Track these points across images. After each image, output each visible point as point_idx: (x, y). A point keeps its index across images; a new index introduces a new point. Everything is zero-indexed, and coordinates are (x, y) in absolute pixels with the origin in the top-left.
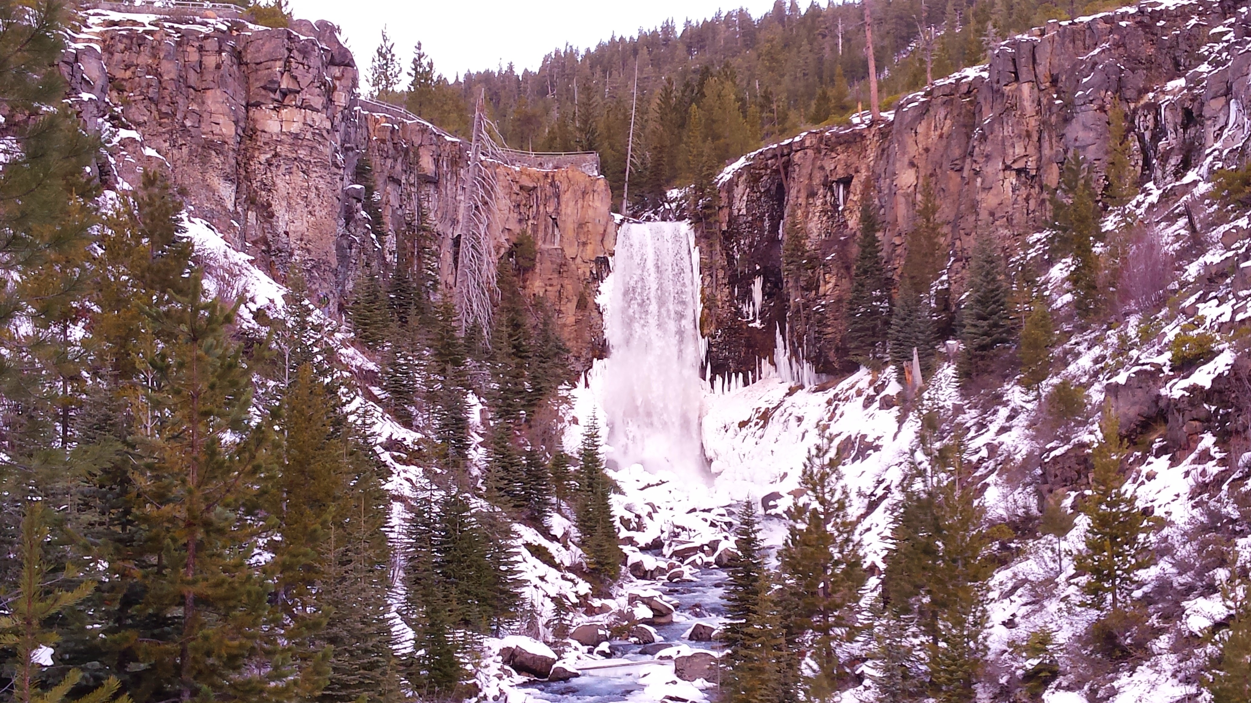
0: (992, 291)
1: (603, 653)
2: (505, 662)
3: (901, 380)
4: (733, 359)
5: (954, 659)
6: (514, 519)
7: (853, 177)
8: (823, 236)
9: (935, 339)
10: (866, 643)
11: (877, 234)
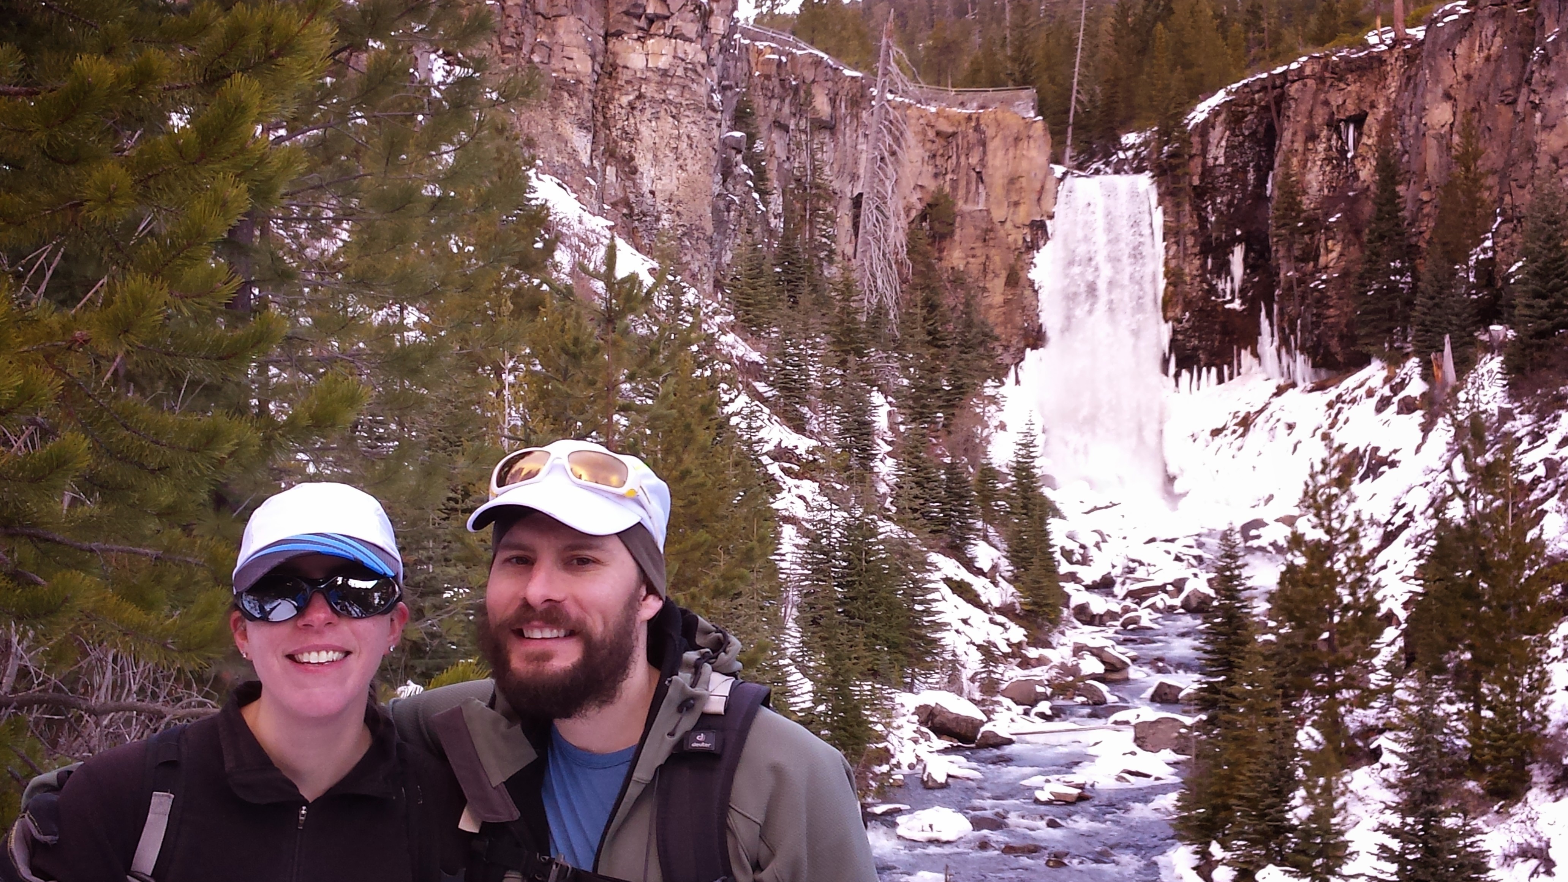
0: (1555, 260)
1: (1042, 715)
2: (921, 723)
3: (1426, 376)
4: (1204, 349)
5: (1502, 732)
6: (931, 548)
7: (1366, 114)
8: (1326, 191)
9: (1474, 323)
10: (1384, 710)
11: (1399, 188)
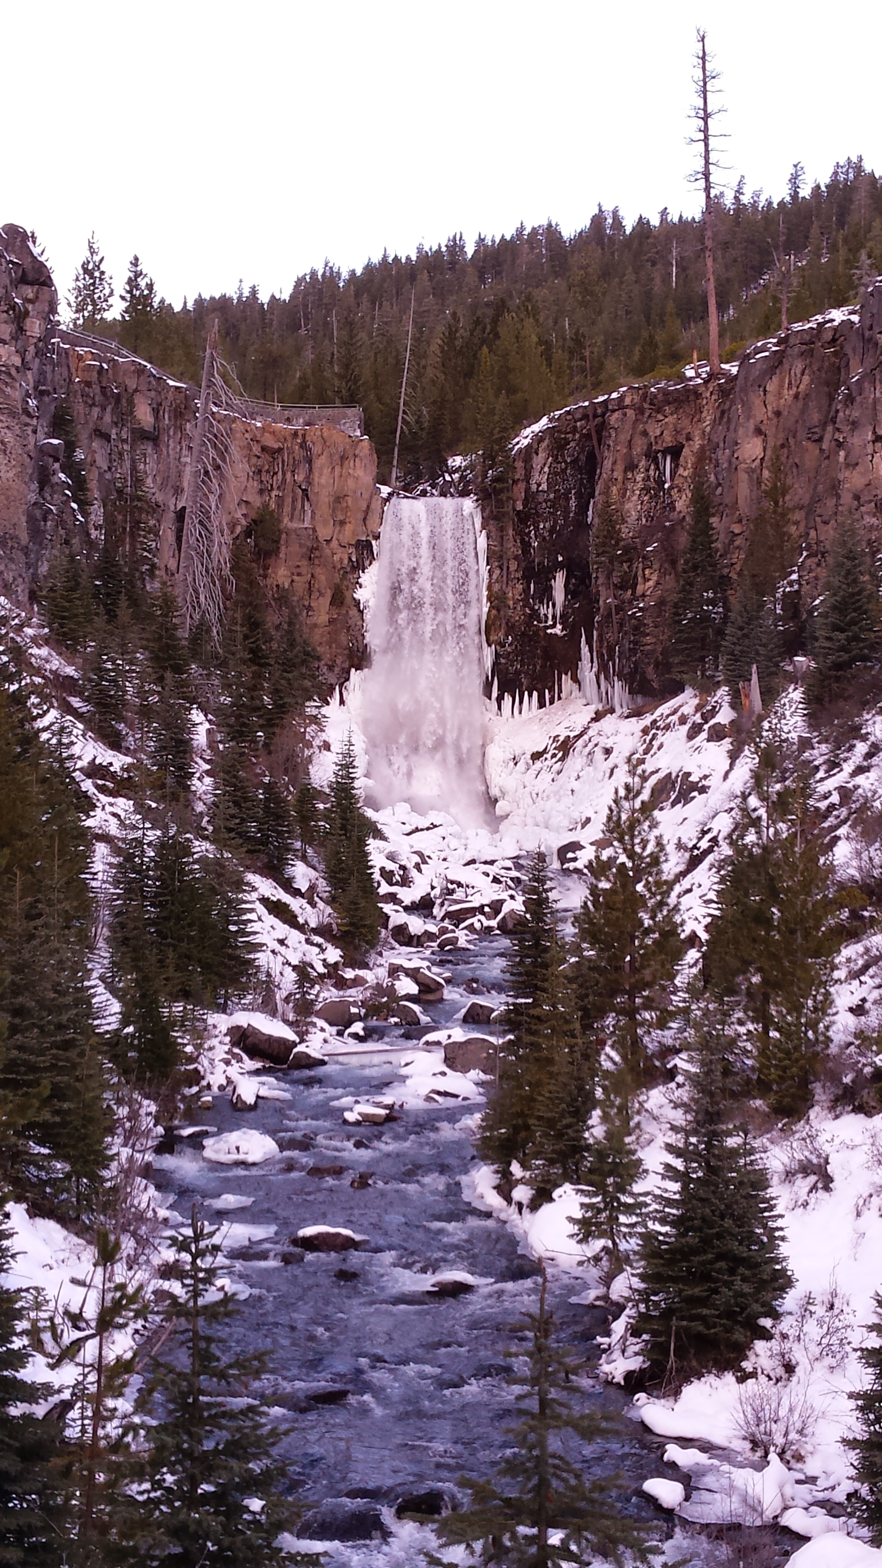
0: (853, 595)
1: (355, 1036)
2: (234, 1044)
3: (735, 705)
4: (526, 673)
5: (788, 1053)
6: (248, 868)
7: (683, 446)
8: (644, 520)
9: (780, 654)
10: (681, 1030)
11: (712, 520)
